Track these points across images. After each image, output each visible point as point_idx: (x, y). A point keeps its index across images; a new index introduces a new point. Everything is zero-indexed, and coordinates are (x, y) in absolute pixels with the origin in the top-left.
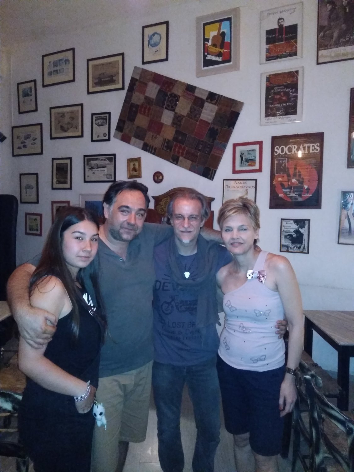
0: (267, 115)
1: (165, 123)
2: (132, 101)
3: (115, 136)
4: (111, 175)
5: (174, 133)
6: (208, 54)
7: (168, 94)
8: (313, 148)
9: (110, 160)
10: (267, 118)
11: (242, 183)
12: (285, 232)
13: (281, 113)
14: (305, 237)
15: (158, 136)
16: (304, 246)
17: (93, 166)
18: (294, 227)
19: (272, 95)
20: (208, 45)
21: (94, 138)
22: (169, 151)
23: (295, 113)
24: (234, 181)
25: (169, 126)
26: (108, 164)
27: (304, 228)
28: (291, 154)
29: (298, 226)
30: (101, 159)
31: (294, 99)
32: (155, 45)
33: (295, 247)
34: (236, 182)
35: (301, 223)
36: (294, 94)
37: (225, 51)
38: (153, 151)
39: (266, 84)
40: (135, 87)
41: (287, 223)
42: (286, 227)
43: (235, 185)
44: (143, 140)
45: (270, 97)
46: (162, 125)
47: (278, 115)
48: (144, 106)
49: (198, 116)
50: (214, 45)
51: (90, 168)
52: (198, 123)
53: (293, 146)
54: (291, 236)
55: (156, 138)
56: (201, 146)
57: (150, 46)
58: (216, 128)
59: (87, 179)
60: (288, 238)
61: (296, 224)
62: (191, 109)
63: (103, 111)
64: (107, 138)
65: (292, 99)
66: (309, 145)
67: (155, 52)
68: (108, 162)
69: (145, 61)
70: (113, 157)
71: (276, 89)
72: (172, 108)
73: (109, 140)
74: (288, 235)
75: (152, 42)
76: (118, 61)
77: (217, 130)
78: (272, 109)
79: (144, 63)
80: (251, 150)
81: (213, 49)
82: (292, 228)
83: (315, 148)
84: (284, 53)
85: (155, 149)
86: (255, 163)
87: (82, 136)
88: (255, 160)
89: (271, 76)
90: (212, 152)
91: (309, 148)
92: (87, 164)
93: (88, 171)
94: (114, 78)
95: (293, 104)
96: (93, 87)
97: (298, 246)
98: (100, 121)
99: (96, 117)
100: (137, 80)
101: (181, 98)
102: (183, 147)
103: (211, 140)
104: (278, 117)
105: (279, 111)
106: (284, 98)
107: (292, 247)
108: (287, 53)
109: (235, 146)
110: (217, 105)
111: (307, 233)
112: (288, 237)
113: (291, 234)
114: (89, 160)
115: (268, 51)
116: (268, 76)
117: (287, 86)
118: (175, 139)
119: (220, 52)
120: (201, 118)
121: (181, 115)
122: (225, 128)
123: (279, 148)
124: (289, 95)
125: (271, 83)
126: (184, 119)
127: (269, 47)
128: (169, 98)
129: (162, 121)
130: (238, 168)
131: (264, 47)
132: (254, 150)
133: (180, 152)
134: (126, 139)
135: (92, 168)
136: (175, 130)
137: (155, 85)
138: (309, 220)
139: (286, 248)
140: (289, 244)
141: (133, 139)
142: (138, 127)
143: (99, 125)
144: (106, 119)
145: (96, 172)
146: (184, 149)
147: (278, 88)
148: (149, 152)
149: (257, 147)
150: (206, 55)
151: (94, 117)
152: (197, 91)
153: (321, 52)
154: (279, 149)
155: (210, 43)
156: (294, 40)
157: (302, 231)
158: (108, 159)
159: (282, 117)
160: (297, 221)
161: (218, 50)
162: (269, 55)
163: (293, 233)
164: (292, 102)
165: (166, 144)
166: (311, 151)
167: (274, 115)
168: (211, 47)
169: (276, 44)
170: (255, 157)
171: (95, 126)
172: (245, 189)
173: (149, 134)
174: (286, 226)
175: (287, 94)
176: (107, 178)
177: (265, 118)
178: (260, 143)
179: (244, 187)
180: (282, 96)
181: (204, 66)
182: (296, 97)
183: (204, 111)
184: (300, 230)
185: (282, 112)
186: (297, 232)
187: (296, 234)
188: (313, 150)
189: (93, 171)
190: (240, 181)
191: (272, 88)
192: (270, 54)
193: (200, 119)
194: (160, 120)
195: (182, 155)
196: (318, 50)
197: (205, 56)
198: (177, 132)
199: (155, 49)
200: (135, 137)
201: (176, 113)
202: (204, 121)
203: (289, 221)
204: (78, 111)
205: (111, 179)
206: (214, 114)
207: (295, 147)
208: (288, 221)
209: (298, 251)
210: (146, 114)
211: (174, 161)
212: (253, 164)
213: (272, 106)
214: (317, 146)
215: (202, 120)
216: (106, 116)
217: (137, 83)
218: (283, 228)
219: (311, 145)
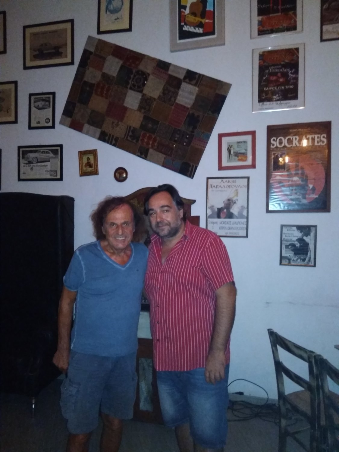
0: (261, 100)
1: (130, 107)
2: (85, 79)
3: (61, 123)
4: (56, 172)
5: (141, 119)
6: (186, 24)
7: (134, 71)
8: (319, 140)
9: (55, 152)
10: (261, 103)
11: (231, 181)
12: (286, 241)
13: (278, 98)
14: (311, 247)
15: (120, 123)
16: (310, 258)
17: (31, 160)
18: (298, 234)
19: (266, 76)
20: (184, 13)
21: (33, 125)
22: (134, 141)
23: (295, 97)
24: (220, 180)
25: (135, 110)
26: (52, 158)
27: (310, 235)
28: (292, 147)
29: (302, 233)
30: (42, 151)
31: (295, 81)
32: (116, 11)
33: (298, 259)
34: (222, 180)
35: (306, 229)
36: (294, 76)
37: (207, 21)
38: (114, 142)
39: (259, 63)
40: (89, 61)
41: (288, 230)
42: (288, 235)
43: (222, 184)
44: (100, 128)
45: (264, 78)
46: (126, 109)
47: (275, 100)
48: (101, 85)
49: (173, 99)
50: (193, 13)
51: (27, 162)
52: (173, 107)
53: (294, 137)
54: (293, 245)
55: (117, 125)
56: (177, 136)
57: (108, 13)
58: (196, 114)
59: (22, 177)
60: (290, 249)
61: (300, 231)
62: (164, 90)
63: (45, 91)
64: (50, 124)
65: (292, 81)
66: (313, 136)
67: (115, 19)
68: (51, 155)
69: (102, 29)
70: (59, 148)
71: (271, 69)
72: (139, 88)
73: (53, 127)
74: (290, 245)
75: (111, 7)
76: (65, 30)
77: (198, 116)
78: (267, 93)
79: (99, 32)
80: (241, 142)
81: (191, 19)
82: (295, 236)
83: (321, 140)
84: (281, 27)
85: (117, 139)
86: (246, 157)
87: (16, 122)
88: (247, 154)
89: (266, 53)
90: (192, 144)
91: (313, 139)
92: (23, 158)
93: (24, 166)
94: (60, 50)
95: (292, 87)
96: (31, 60)
97: (302, 258)
98: (40, 104)
99: (35, 98)
100: (91, 53)
101: (151, 77)
102: (153, 137)
103: (191, 129)
104: (274, 102)
105: (275, 95)
106: (281, 80)
107: (295, 259)
108: (284, 26)
109: (221, 136)
110: (198, 87)
111: (313, 242)
112: (290, 247)
113: (293, 244)
114: (25, 153)
115: (260, 23)
116: (261, 53)
117: (285, 66)
118: (143, 127)
119: (201, 22)
120: (177, 101)
121: (151, 97)
122: (208, 114)
123: (277, 139)
124: (288, 76)
125: (264, 62)
126: (155, 103)
127: (262, 19)
128: (135, 76)
129: (125, 105)
130: (225, 164)
131: (256, 19)
132: (245, 142)
133: (150, 144)
134: (76, 126)
135: (30, 163)
136: (142, 116)
137: (117, 60)
138: (315, 227)
139: (288, 261)
140: (291, 255)
141: (86, 126)
142: (93, 111)
143: (39, 108)
144: (49, 102)
145: (34, 168)
146: (155, 140)
147: (274, 67)
148: (108, 143)
149: (249, 138)
150: (183, 26)
151: (33, 98)
152: (171, 68)
153: (325, 28)
154: (276, 141)
155: (187, 11)
156: (293, 12)
157: (307, 239)
158: (52, 151)
159: (279, 102)
160: (300, 228)
161: (198, 19)
162: (261, 28)
163: (296, 243)
164: (291, 85)
165: (131, 134)
166: (316, 144)
167: (270, 100)
168: (189, 16)
169: (271, 15)
170: (246, 150)
171: (33, 109)
172: (234, 189)
173: (109, 121)
174: (287, 233)
175: (285, 75)
176: (51, 175)
177: (258, 104)
178: (253, 134)
179: (233, 187)
180: (279, 78)
181: (180, 39)
182: (297, 79)
183: (180, 92)
184: (305, 238)
185: (279, 96)
186: (301, 240)
187: (300, 243)
188: (318, 142)
189: (31, 167)
190: (228, 180)
191: (267, 67)
192: (263, 27)
193: (176, 103)
194: (123, 104)
195: (152, 147)
196: (322, 24)
197: (181, 27)
198: (146, 118)
199: (114, 16)
200: (89, 123)
201: (144, 95)
202: (181, 105)
203: (291, 227)
204: (10, 90)
205: (56, 176)
206: (194, 97)
207: (296, 139)
208: (289, 228)
209: (302, 263)
210: (104, 95)
211: (141, 154)
212: (244, 158)
213: (267, 89)
214: (324, 137)
215: (177, 104)
216: (49, 98)
217: (92, 57)
218: (284, 237)
219: (316, 136)
